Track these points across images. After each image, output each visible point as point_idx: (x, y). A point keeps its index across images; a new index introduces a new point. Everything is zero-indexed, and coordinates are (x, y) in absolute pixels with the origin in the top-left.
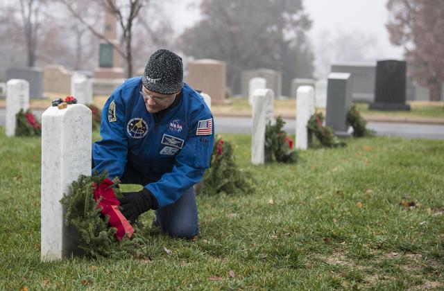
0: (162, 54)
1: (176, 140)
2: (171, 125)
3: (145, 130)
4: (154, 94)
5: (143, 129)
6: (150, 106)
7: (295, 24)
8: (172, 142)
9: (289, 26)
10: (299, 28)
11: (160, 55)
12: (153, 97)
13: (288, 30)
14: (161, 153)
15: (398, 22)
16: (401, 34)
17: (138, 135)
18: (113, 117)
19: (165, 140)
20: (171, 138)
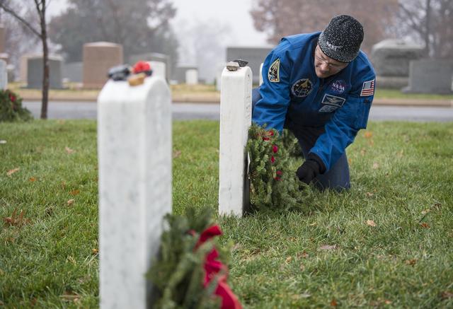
0: (346, 20)
1: (337, 99)
2: (334, 85)
3: (309, 89)
4: (331, 60)
5: (308, 89)
6: (321, 71)
7: (160, 12)
8: (333, 101)
9: (154, 13)
10: (163, 16)
11: (343, 22)
12: (329, 64)
13: (153, 17)
14: (320, 111)
15: (261, 9)
16: (264, 20)
17: (301, 94)
18: (276, 77)
19: (326, 100)
20: (332, 98)
